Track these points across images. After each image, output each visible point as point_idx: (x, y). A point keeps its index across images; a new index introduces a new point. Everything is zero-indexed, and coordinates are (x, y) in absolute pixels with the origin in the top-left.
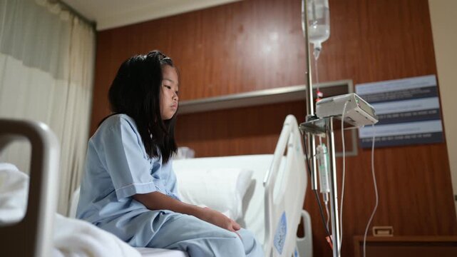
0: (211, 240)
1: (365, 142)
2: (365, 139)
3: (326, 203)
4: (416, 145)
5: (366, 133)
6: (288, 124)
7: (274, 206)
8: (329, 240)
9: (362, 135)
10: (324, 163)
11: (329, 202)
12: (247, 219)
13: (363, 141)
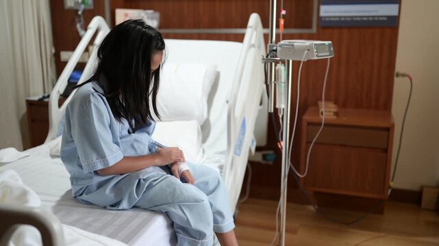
0: (184, 205)
1: (325, 21)
2: (325, 17)
3: (281, 116)
4: (370, 27)
5: (326, 12)
6: (251, 27)
7: (235, 120)
8: (280, 146)
9: (322, 14)
10: (281, 77)
11: (283, 116)
12: (212, 120)
13: (323, 19)
